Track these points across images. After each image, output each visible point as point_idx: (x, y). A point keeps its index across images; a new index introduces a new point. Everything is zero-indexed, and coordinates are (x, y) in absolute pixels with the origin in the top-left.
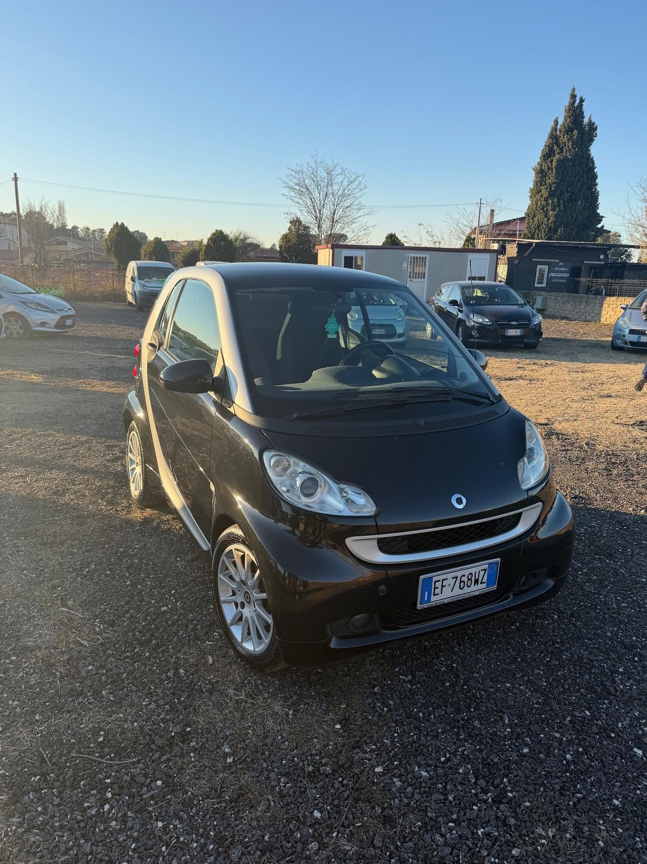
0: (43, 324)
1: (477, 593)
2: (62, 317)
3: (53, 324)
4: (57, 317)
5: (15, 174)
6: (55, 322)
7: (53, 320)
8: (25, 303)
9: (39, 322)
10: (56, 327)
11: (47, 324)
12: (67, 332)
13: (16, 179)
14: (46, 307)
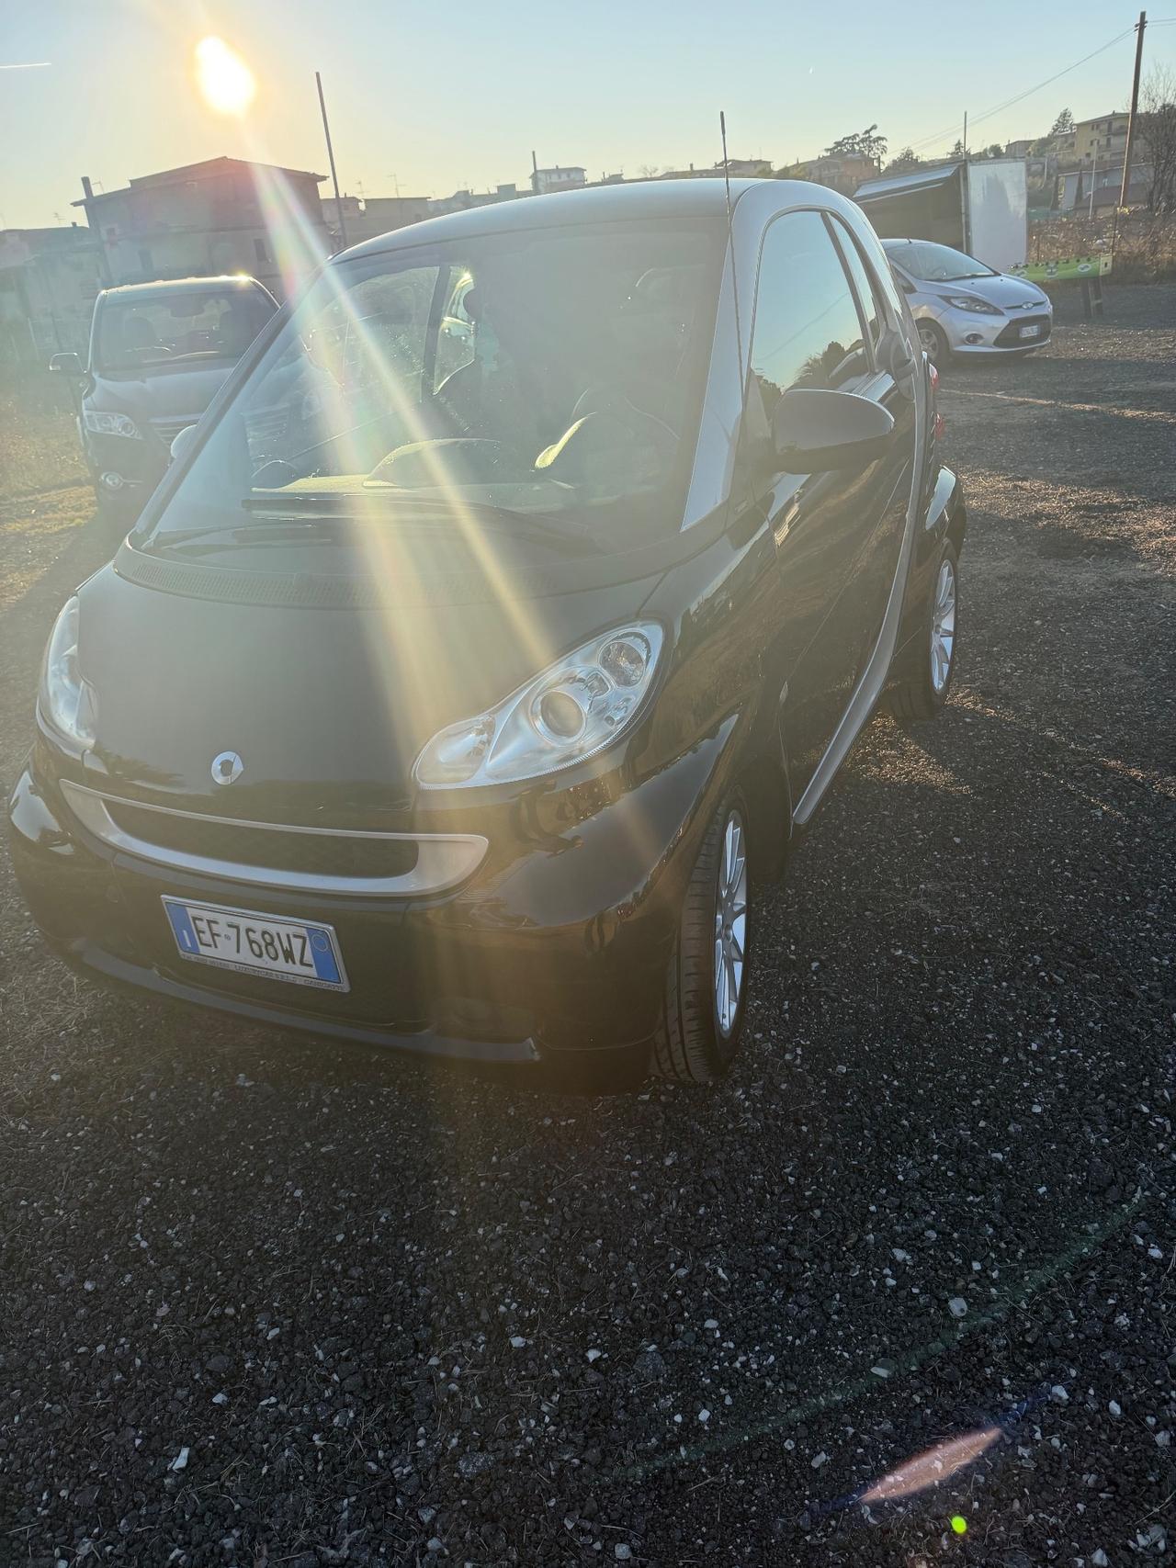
0: (974, 339)
1: (299, 981)
2: (1012, 323)
3: (993, 336)
4: (1001, 323)
5: (1143, 15)
6: (997, 333)
7: (994, 328)
8: (947, 299)
9: (966, 334)
10: (997, 343)
11: (981, 337)
12: (1032, 350)
13: (1142, 26)
14: (985, 304)
